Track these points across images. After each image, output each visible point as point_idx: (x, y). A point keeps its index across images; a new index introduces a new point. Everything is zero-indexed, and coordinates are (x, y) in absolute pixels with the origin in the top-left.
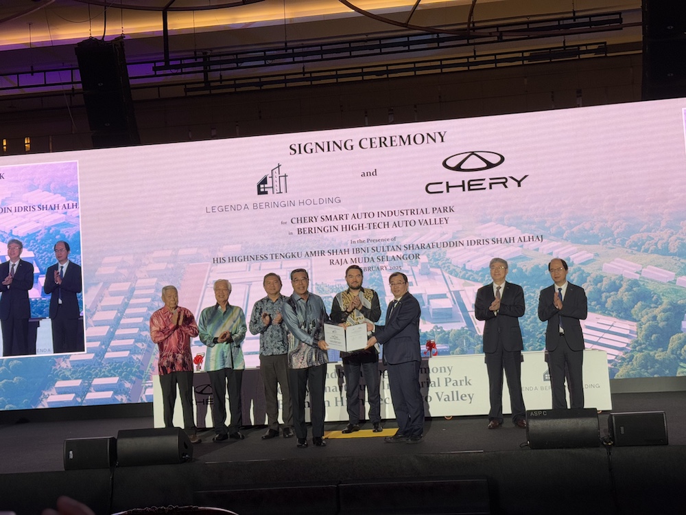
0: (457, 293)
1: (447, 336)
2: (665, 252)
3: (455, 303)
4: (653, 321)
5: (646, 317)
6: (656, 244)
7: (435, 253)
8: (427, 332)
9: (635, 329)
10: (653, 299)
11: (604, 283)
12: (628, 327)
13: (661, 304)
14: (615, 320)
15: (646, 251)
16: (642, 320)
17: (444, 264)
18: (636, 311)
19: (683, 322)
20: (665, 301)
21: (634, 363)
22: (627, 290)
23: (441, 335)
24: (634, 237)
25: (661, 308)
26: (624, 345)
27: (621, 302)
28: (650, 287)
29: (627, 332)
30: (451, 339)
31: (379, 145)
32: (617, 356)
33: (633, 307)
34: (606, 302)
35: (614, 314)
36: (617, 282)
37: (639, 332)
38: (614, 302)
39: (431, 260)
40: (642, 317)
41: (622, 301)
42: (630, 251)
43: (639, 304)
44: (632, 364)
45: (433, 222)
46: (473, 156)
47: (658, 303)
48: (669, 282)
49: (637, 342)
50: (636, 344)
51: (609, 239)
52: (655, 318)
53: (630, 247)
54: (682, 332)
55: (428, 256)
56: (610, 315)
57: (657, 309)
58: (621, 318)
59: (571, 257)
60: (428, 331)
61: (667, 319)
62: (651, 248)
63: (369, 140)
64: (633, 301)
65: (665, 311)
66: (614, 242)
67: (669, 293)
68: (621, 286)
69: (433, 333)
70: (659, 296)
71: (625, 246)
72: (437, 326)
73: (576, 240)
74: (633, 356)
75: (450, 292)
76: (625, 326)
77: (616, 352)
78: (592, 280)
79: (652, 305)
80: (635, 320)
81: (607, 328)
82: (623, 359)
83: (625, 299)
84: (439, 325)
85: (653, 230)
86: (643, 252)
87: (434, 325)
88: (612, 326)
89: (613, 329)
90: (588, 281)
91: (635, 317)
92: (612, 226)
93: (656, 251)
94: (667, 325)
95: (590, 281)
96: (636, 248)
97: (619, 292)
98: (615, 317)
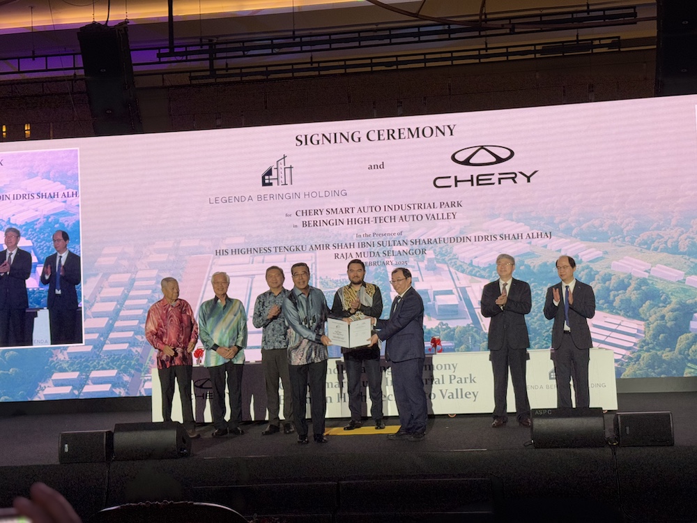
0: (463, 290)
1: (452, 333)
2: (675, 251)
3: (461, 300)
4: (661, 320)
5: (654, 317)
6: (666, 242)
7: (441, 248)
8: (432, 328)
9: (642, 328)
10: (662, 299)
11: (613, 281)
12: (636, 327)
13: (669, 303)
14: (623, 318)
15: (656, 249)
16: (650, 319)
17: (450, 259)
18: (644, 310)
19: (691, 322)
20: (674, 300)
21: (641, 363)
22: (636, 289)
23: (446, 331)
24: (644, 236)
25: (669, 307)
26: (632, 345)
27: (629, 300)
28: (659, 286)
29: (635, 332)
30: (456, 336)
31: (387, 138)
32: (624, 356)
33: (642, 306)
34: (614, 301)
35: (622, 313)
36: (626, 281)
37: (647, 331)
38: (622, 301)
39: (437, 256)
40: (650, 316)
41: (630, 300)
42: (639, 249)
43: (648, 303)
44: (639, 363)
45: (440, 216)
46: (483, 151)
47: (666, 302)
48: (678, 281)
49: (644, 341)
50: (643, 344)
51: (619, 236)
52: (663, 317)
53: (640, 245)
54: (690, 332)
55: (435, 251)
56: (617, 314)
57: (666, 309)
58: (629, 317)
59: (580, 254)
60: (434, 327)
61: (676, 319)
62: (661, 247)
63: (377, 132)
64: (642, 300)
65: (673, 310)
66: (624, 240)
67: (677, 292)
68: (629, 284)
69: (438, 330)
70: (667, 296)
71: (635, 244)
72: (442, 323)
73: (585, 237)
74: (640, 356)
75: (456, 288)
76: (633, 325)
77: (623, 352)
78: (600, 278)
79: (661, 305)
80: (642, 320)
81: (614, 327)
82: (630, 359)
83: (633, 298)
84: (444, 322)
85: (663, 229)
86: (653, 250)
87: (439, 322)
88: (619, 325)
89: (620, 328)
90: (596, 279)
91: (642, 316)
92: (622, 223)
93: (666, 250)
94: (675, 324)
95: (598, 280)
96: (646, 247)
97: (627, 291)
98: (623, 316)
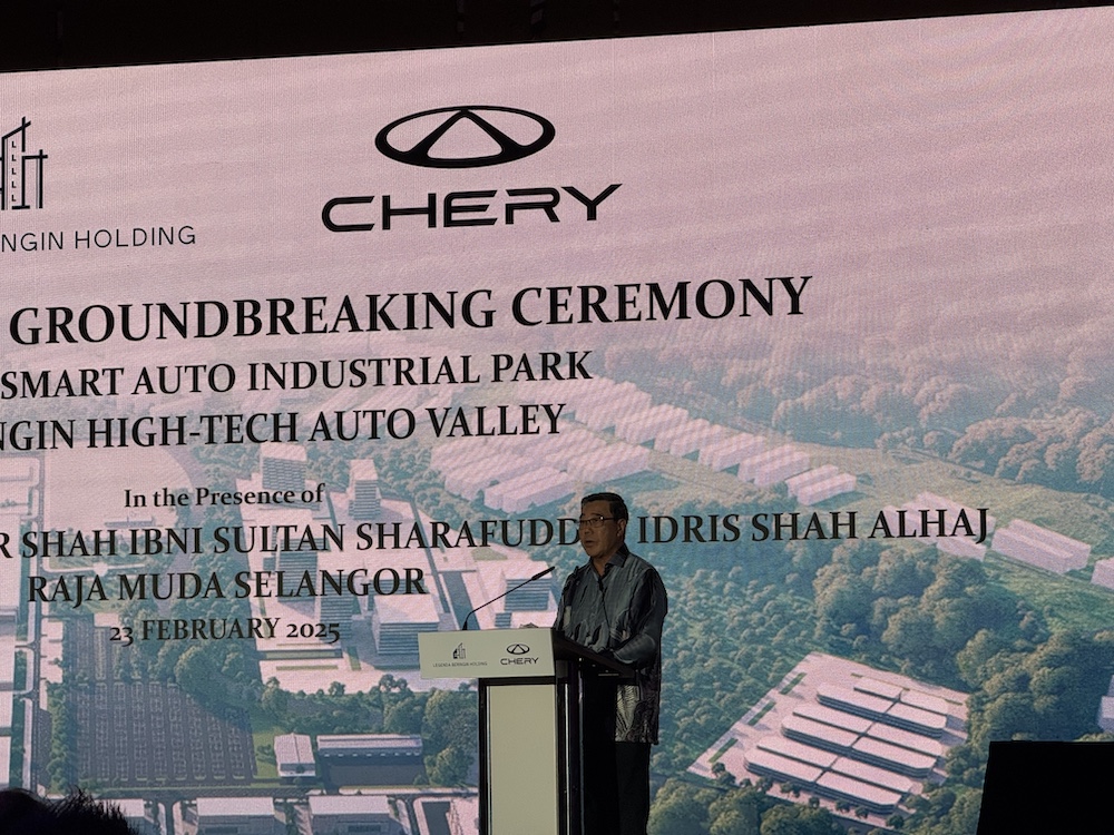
0: (455, 579)
1: (417, 708)
2: (1064, 478)
3: (447, 610)
4: (1016, 691)
5: (996, 679)
6: (1042, 452)
7: (397, 453)
8: (360, 694)
9: (962, 713)
10: (1023, 625)
11: (883, 566)
12: (944, 708)
13: (1044, 639)
14: (908, 682)
15: (1011, 473)
16: (987, 685)
17: (422, 487)
18: (968, 658)
19: (1104, 698)
20: (1057, 629)
21: (955, 819)
22: (948, 593)
23: (400, 704)
24: (979, 430)
25: (1042, 652)
26: (928, 763)
27: (927, 626)
28: (1016, 585)
29: (938, 723)
30: (429, 718)
32: (904, 795)
33: (963, 647)
34: (884, 626)
35: (906, 664)
36: (922, 564)
37: (975, 724)
38: (905, 627)
39: (385, 475)
40: (987, 678)
41: (931, 625)
42: (963, 471)
43: (980, 636)
44: (949, 821)
47: (1035, 636)
48: (1072, 573)
49: (965, 753)
50: (963, 762)
51: (905, 431)
52: (1023, 682)
53: (965, 458)
54: (1102, 731)
55: (378, 463)
56: (890, 667)
57: (1034, 656)
58: (924, 678)
59: (794, 482)
60: (366, 691)
61: (1059, 688)
62: (1026, 466)
64: (963, 627)
65: (1053, 662)
66: (920, 443)
67: (1068, 607)
68: (931, 578)
69: (379, 699)
70: (1039, 616)
71: (951, 456)
72: (390, 678)
73: (809, 429)
74: (952, 798)
75: (435, 573)
76: (935, 704)
77: (905, 784)
78: (847, 555)
79: (1019, 643)
80: (962, 687)
81: (880, 706)
82: (922, 804)
83: (939, 619)
84: (397, 676)
85: (1036, 410)
86: (1003, 476)
87: (380, 674)
88: (897, 701)
89: (898, 712)
90: (835, 558)
91: (964, 676)
92: (916, 390)
93: (1039, 478)
94: (1058, 705)
95: (841, 561)
96: (982, 464)
97: (924, 599)
98: (908, 674)
